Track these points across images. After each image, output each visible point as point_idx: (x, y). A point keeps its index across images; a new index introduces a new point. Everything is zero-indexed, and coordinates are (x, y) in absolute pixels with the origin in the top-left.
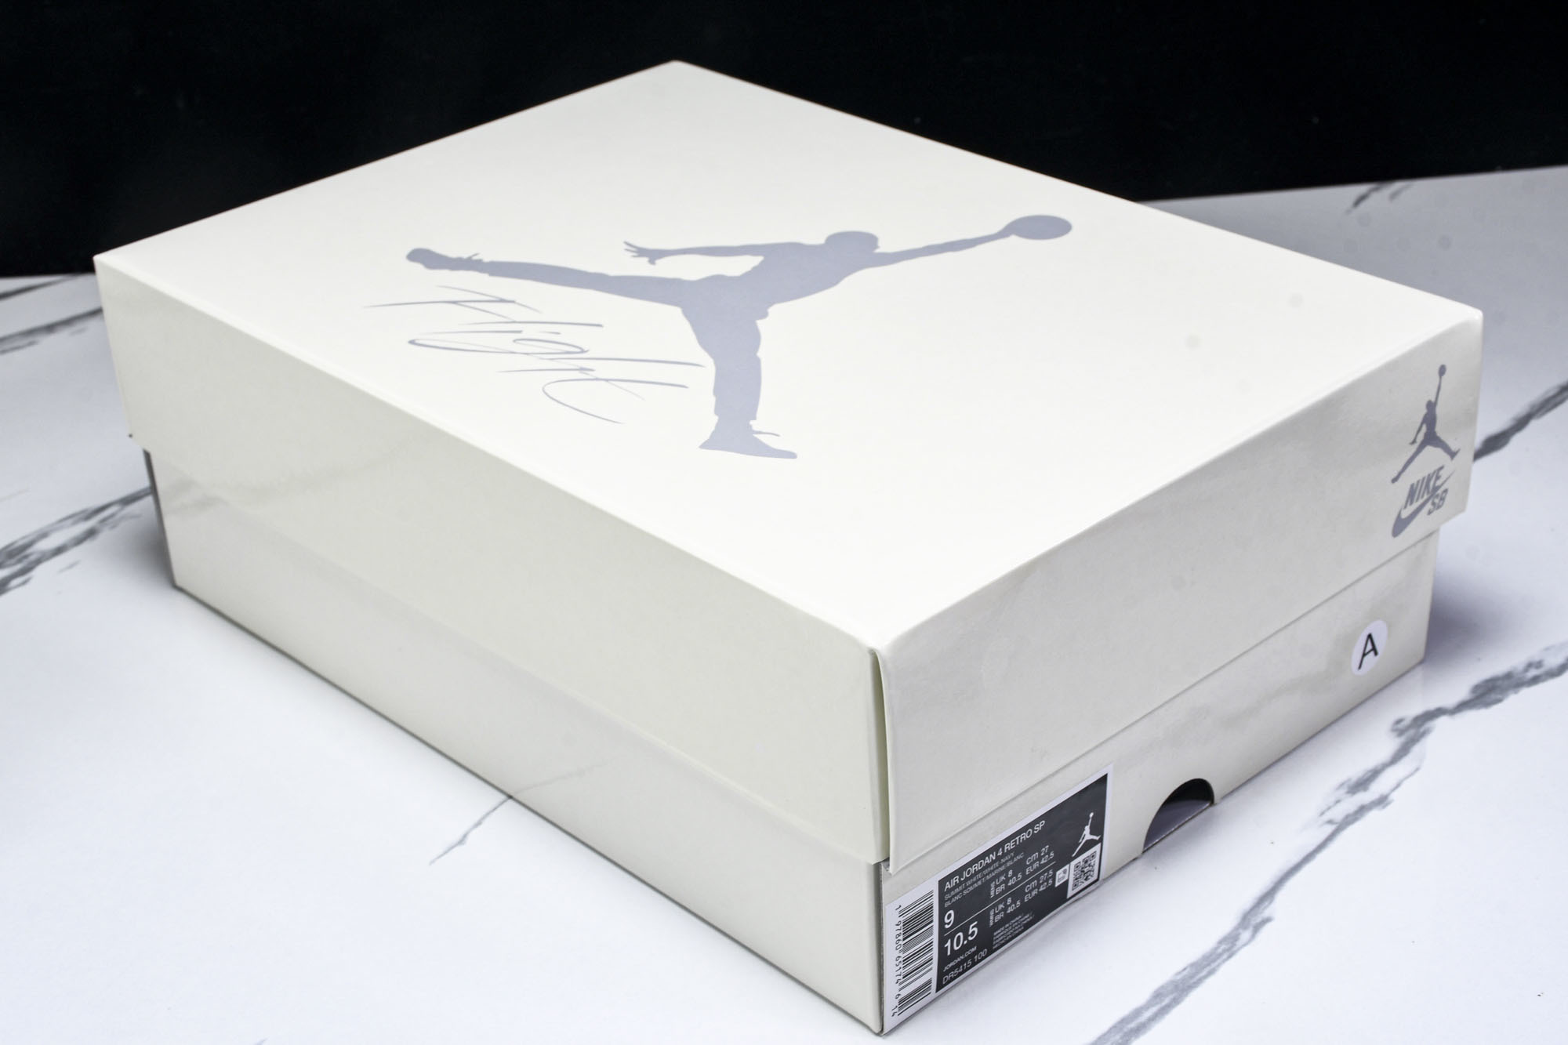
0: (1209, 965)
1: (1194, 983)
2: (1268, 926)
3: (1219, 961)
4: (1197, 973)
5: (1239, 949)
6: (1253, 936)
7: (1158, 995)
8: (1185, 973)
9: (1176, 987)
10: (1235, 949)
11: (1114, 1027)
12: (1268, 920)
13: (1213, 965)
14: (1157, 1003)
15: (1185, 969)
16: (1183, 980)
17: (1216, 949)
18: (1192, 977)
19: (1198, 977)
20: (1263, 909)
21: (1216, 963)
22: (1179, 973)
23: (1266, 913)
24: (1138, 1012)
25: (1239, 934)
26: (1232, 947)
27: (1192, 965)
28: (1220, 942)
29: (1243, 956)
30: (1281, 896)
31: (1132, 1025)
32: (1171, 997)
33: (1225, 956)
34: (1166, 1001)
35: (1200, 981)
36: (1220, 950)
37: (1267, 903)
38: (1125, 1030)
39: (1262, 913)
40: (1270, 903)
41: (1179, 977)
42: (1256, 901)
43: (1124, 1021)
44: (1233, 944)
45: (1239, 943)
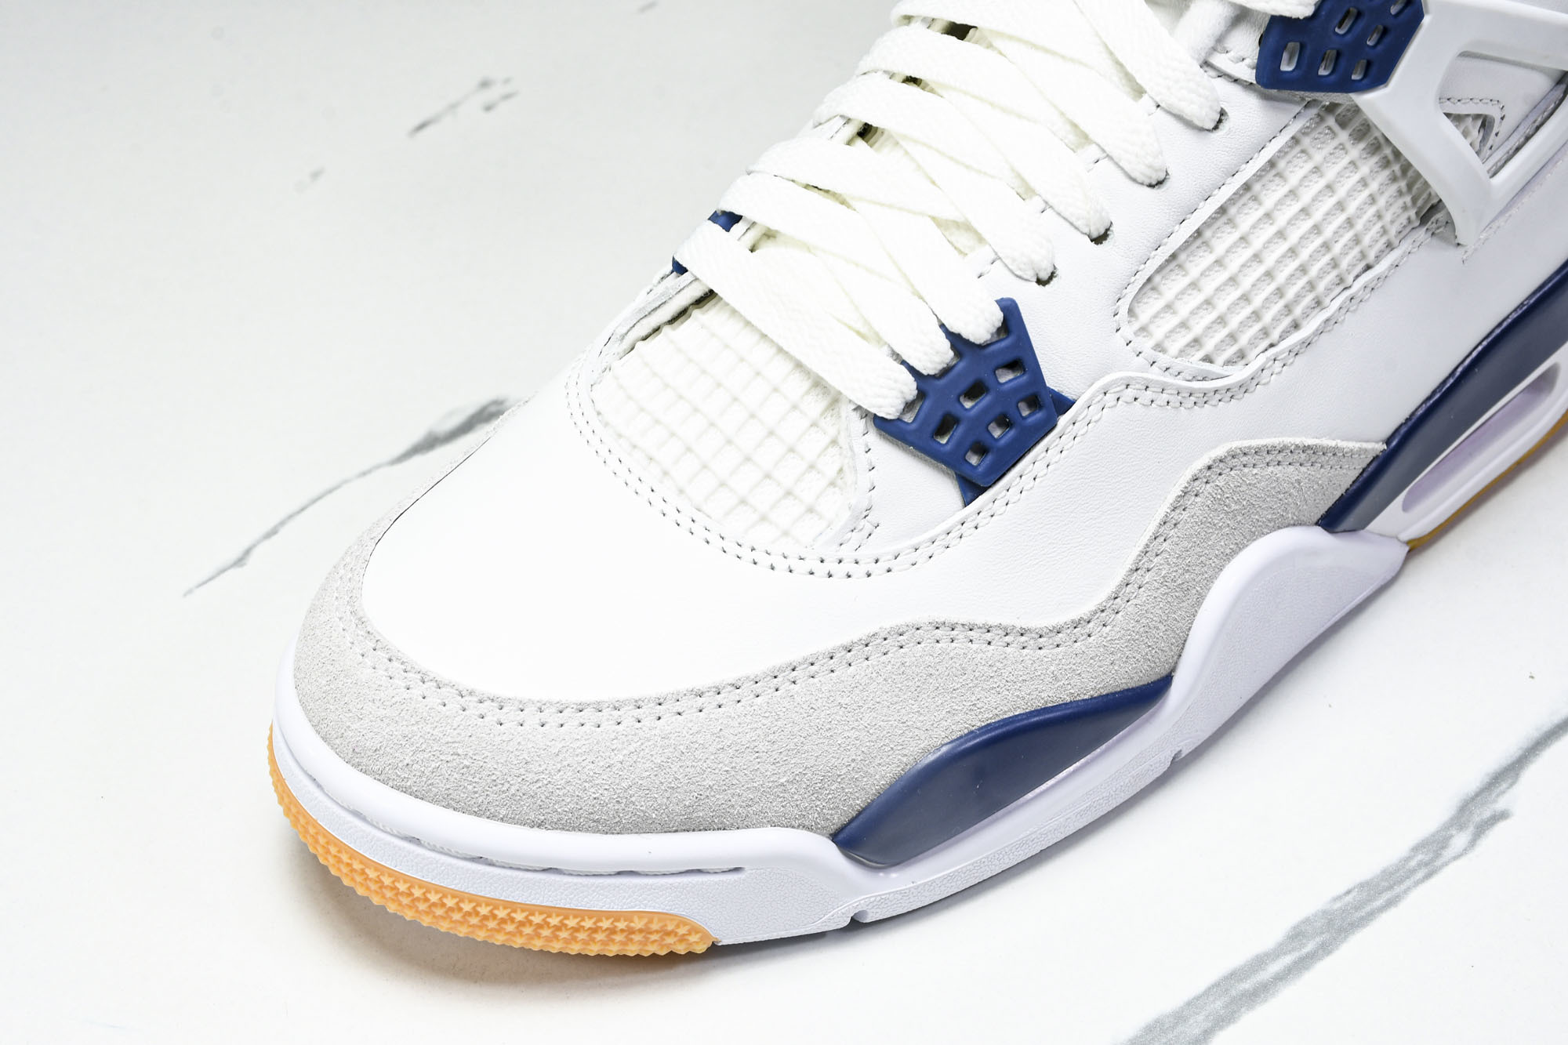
0: (1391, 887)
1: (1362, 918)
2: (1501, 827)
3: (1408, 883)
4: (1369, 900)
5: (1446, 864)
6: (1473, 843)
7: (1297, 935)
8: (1349, 898)
9: (1330, 922)
10: (1438, 863)
11: (1217, 985)
12: (1502, 816)
13: (1398, 889)
14: (1293, 950)
15: (1348, 892)
16: (1344, 911)
17: (1408, 859)
18: (1357, 908)
19: (1368, 909)
20: (1498, 796)
21: (1403, 887)
22: (1339, 898)
23: (1501, 804)
24: (1259, 962)
25: (1451, 836)
26: (1432, 860)
27: (1362, 886)
28: (1416, 849)
29: (1450, 876)
30: (1531, 773)
31: (1247, 985)
32: (1319, 940)
33: (1420, 875)
34: (1310, 947)
35: (1371, 916)
36: (1413, 863)
37: (1504, 785)
38: (1234, 993)
39: (1495, 801)
40: (1511, 785)
41: (1338, 905)
42: (1487, 780)
43: (1235, 976)
44: (1438, 855)
45: (1448, 853)
